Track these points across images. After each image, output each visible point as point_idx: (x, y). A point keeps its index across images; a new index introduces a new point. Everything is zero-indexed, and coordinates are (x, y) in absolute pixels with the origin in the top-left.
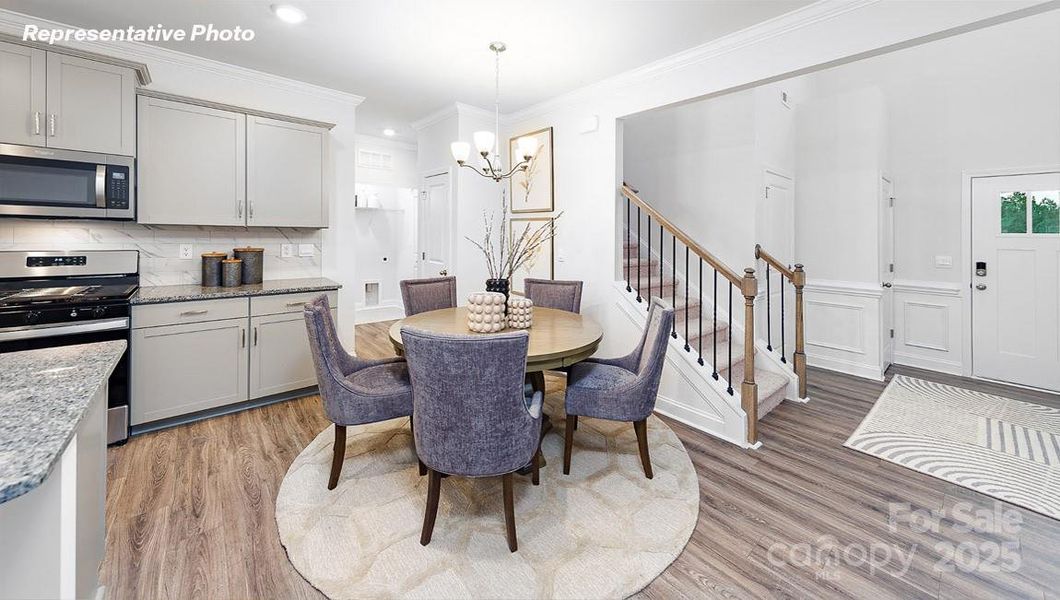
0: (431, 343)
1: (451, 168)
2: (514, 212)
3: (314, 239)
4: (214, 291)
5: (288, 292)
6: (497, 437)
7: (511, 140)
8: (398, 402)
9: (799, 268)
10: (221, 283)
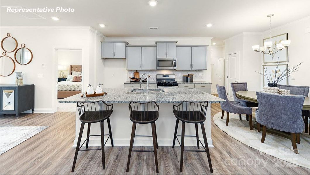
0: (262, 95)
1: (240, 51)
2: (265, 63)
3: (202, 72)
4: (186, 83)
5: (202, 84)
6: (291, 122)
7: (263, 40)
8: (245, 110)
10: (187, 81)
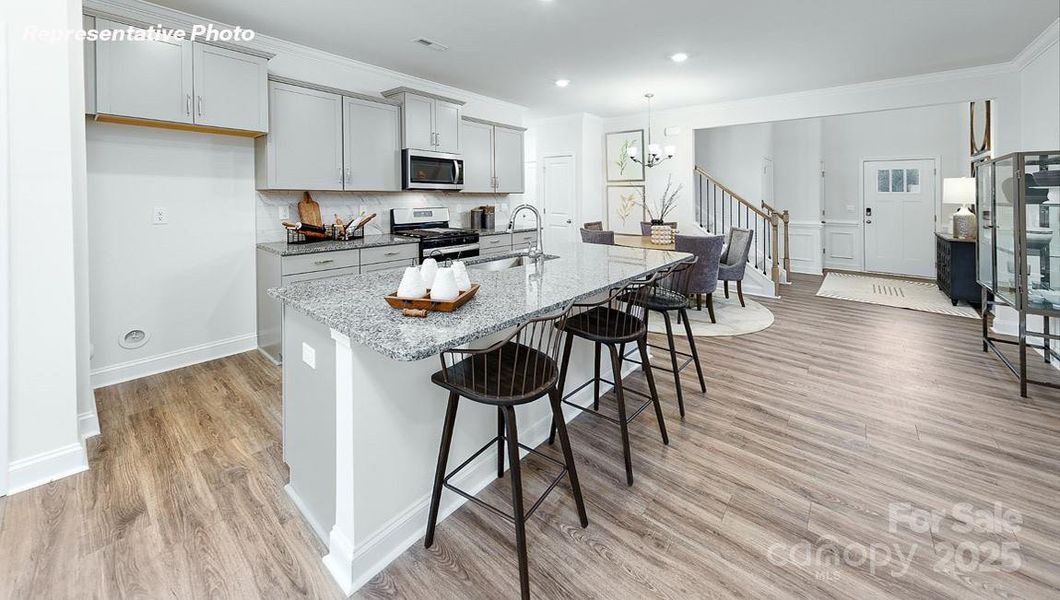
2: (608, 181)
7: (607, 134)
9: (786, 212)
